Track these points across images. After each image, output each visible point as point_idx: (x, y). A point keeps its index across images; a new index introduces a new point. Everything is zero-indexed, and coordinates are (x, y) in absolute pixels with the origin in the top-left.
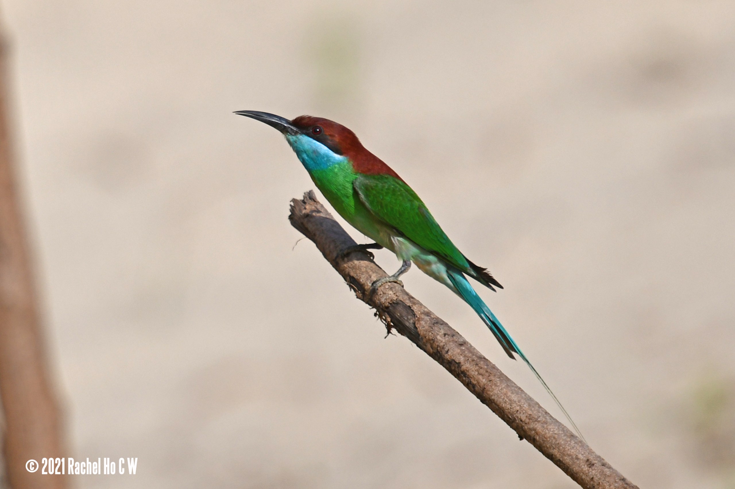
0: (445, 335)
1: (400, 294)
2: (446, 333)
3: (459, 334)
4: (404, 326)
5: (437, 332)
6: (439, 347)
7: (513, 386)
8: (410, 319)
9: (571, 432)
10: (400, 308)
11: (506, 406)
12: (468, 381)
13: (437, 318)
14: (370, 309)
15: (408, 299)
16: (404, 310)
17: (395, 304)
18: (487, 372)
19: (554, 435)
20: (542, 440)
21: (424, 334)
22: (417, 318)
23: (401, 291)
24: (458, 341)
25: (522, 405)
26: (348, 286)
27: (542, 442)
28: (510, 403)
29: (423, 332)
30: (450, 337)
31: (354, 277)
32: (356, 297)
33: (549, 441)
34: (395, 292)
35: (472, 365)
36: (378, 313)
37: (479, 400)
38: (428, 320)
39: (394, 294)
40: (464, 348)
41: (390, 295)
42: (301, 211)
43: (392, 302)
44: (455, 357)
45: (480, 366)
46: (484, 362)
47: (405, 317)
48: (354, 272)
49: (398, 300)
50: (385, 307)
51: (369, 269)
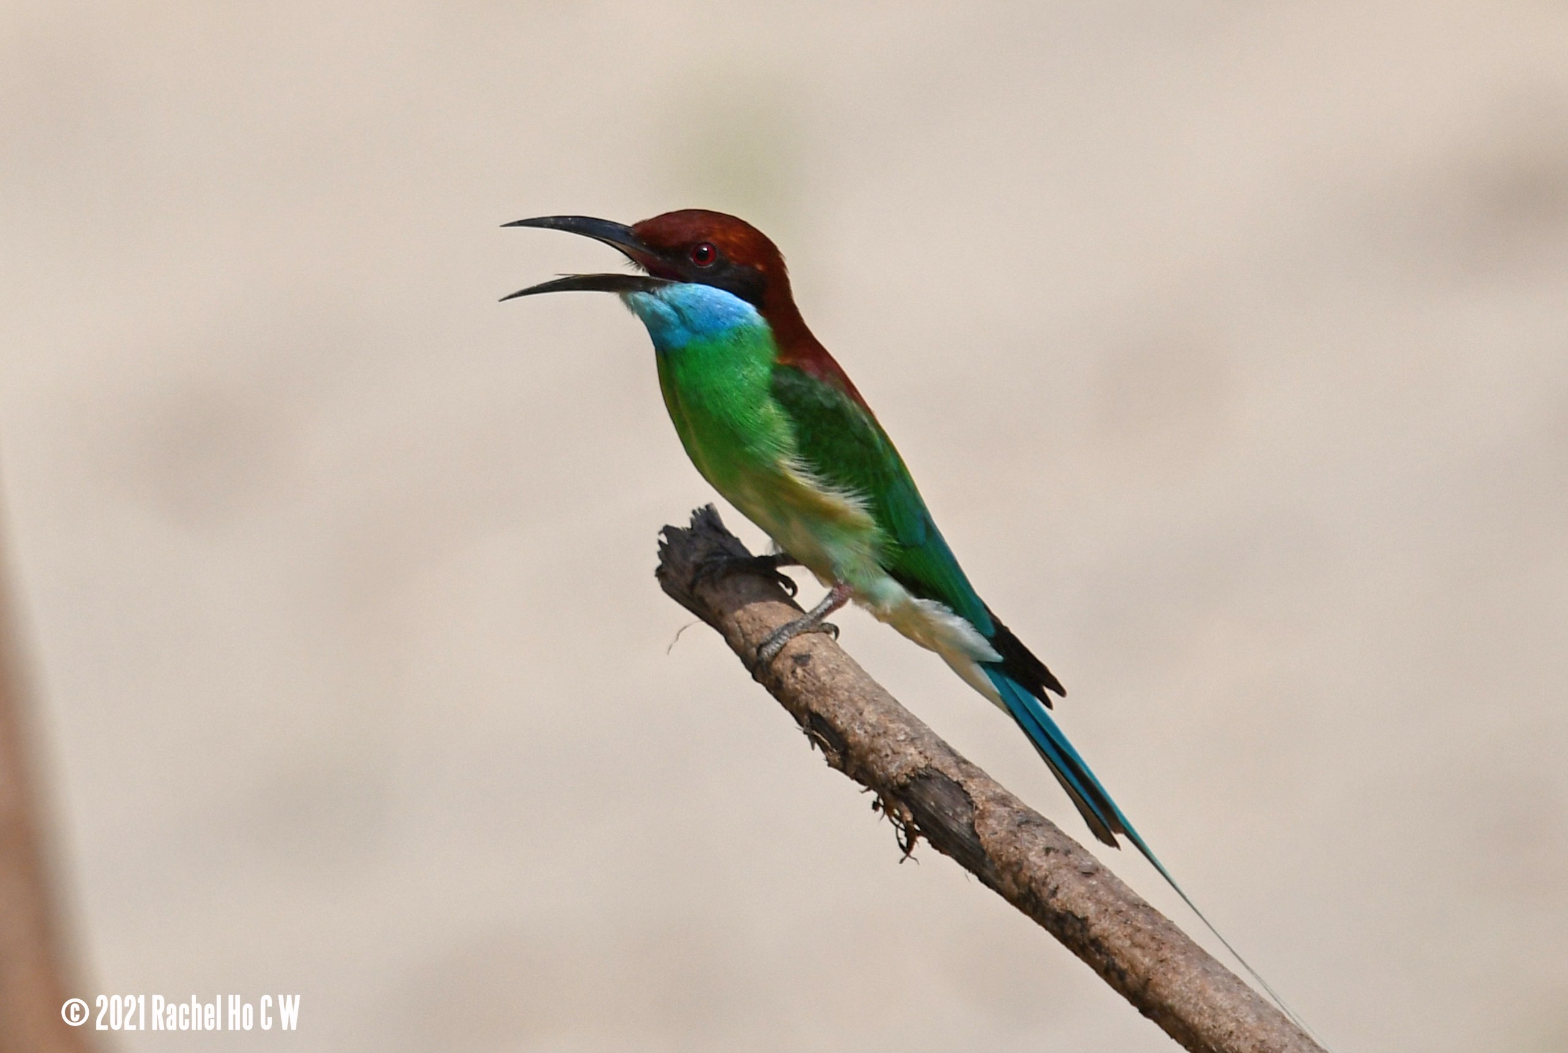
0: (1048, 851)
1: (934, 752)
2: (1048, 846)
3: (1081, 847)
4: (948, 832)
5: (1027, 844)
6: (1034, 881)
7: (1218, 974)
8: (960, 813)
10: (935, 789)
11: (1203, 1022)
12: (1108, 964)
13: (1028, 811)
14: (862, 792)
15: (954, 764)
16: (946, 795)
17: (923, 777)
18: (1153, 938)
21: (995, 850)
22: (977, 812)
23: (936, 747)
24: (1081, 867)
25: (1242, 1019)
26: (806, 737)
28: (1212, 1015)
29: (993, 846)
30: (1059, 857)
31: (821, 713)
32: (826, 763)
34: (921, 749)
35: (1117, 923)
36: (881, 802)
37: (1136, 1011)
38: (1004, 816)
39: (921, 753)
40: (1094, 883)
41: (909, 758)
42: (685, 556)
43: (915, 775)
44: (1073, 907)
45: (1136, 926)
46: (1145, 916)
47: (948, 810)
48: (818, 701)
49: (930, 770)
50: (898, 788)
51: (856, 693)
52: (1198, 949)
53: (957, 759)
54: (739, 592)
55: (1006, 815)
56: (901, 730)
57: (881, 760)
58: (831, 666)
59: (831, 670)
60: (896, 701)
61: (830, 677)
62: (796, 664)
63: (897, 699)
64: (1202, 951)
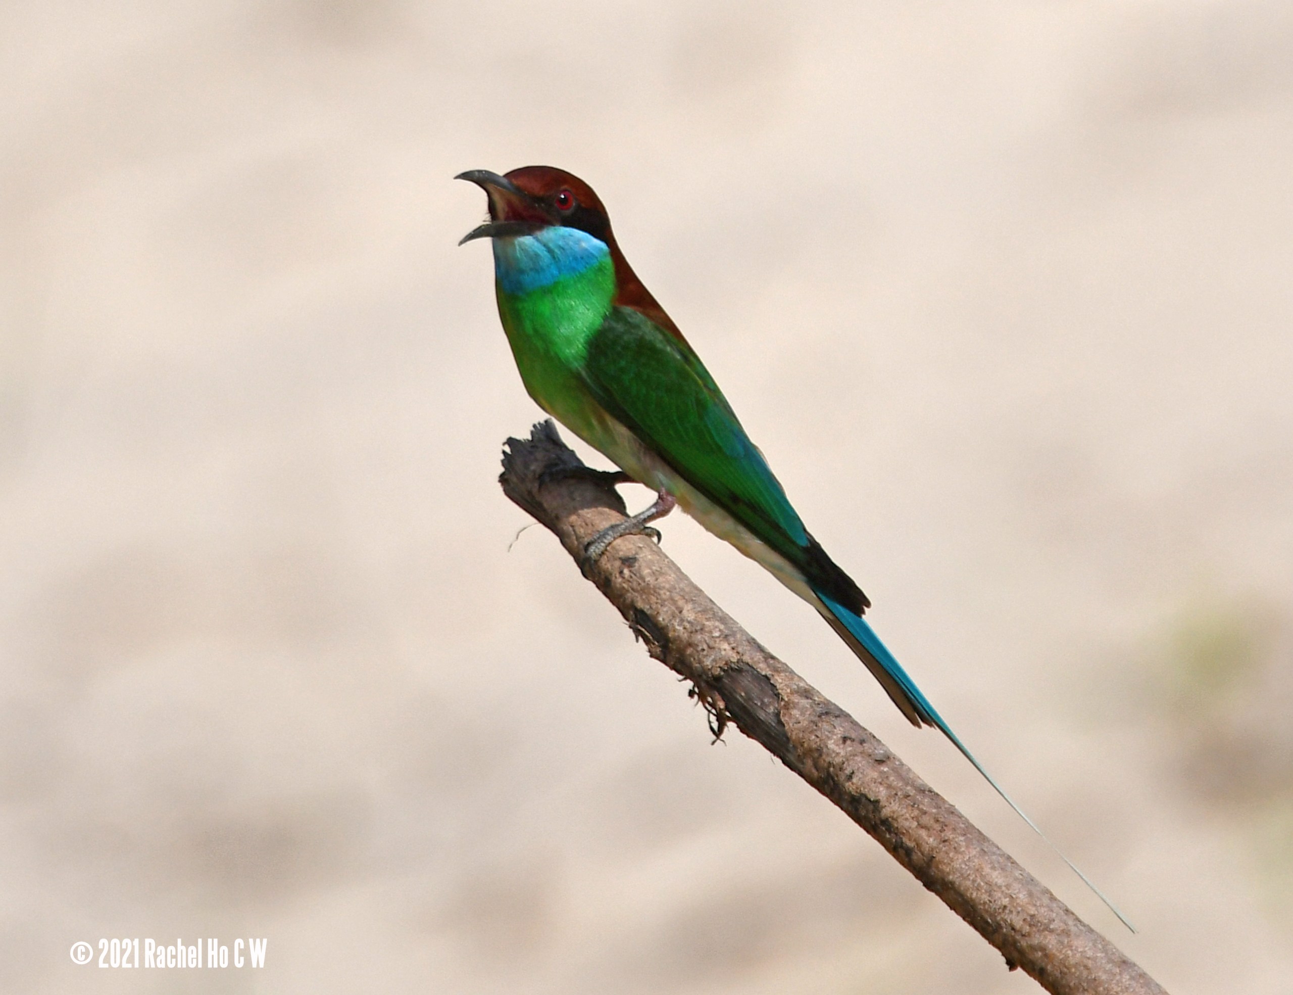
0: (845, 739)
1: (745, 648)
2: (847, 735)
3: (874, 737)
4: (757, 721)
5: (827, 733)
6: (832, 766)
7: (994, 854)
8: (767, 703)
9: (1122, 954)
10: (746, 681)
11: (980, 896)
12: (896, 841)
13: (828, 703)
14: (680, 681)
15: (763, 659)
16: (755, 687)
17: (734, 670)
18: (937, 821)
19: (1085, 962)
21: (798, 738)
22: (783, 703)
23: (748, 644)
24: (874, 755)
25: (1015, 894)
26: (631, 630)
27: (1059, 975)
28: (989, 891)
29: (796, 734)
30: (855, 746)
31: (645, 610)
32: (649, 654)
34: (734, 645)
35: (905, 806)
36: (696, 690)
37: (919, 884)
38: (806, 708)
39: (733, 649)
40: (886, 769)
41: (723, 653)
42: (526, 465)
43: (728, 667)
44: (866, 790)
45: (923, 809)
46: (930, 800)
47: (756, 700)
48: (643, 600)
49: (742, 664)
50: (712, 679)
51: (676, 593)
52: (976, 831)
53: (765, 655)
54: (574, 499)
55: (808, 706)
56: (716, 627)
57: (697, 654)
58: (654, 568)
59: (655, 571)
60: (711, 601)
61: (654, 578)
62: (623, 566)
63: (713, 599)
64: (980, 833)
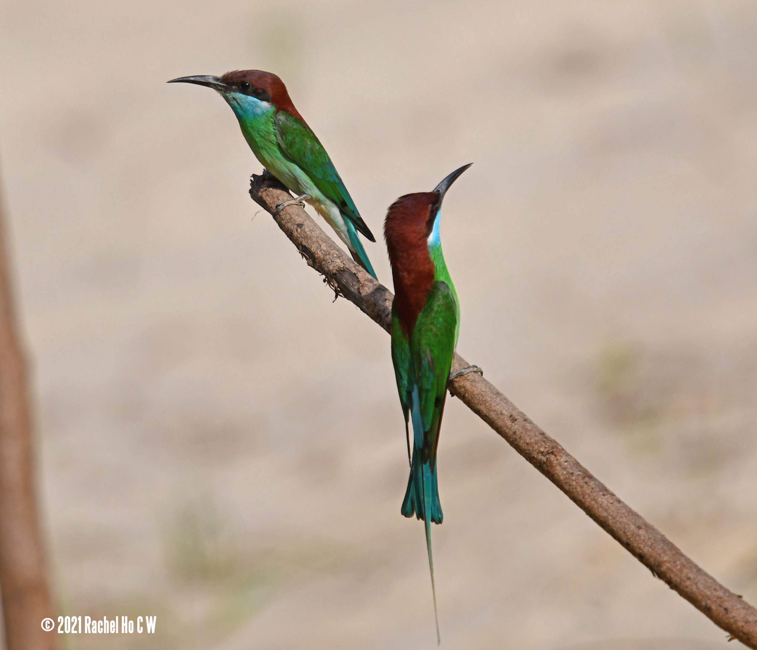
1: (346, 262)
4: (350, 292)
5: (379, 297)
6: (380, 311)
8: (355, 285)
9: (497, 390)
10: (346, 275)
13: (380, 285)
14: (320, 275)
15: (353, 266)
16: (349, 277)
17: (342, 271)
19: (481, 392)
20: (471, 396)
21: (367, 299)
22: (361, 285)
23: (348, 260)
26: (300, 254)
27: (470, 398)
29: (366, 297)
30: (390, 302)
31: (306, 246)
32: (307, 264)
33: (477, 397)
34: (341, 260)
36: (327, 279)
38: (371, 286)
39: (341, 262)
41: (337, 263)
42: (259, 185)
43: (339, 270)
47: (350, 283)
48: (305, 241)
49: (344, 268)
50: (333, 274)
51: (319, 239)
56: (335, 253)
57: (326, 264)
58: (311, 228)
59: (311, 230)
60: (334, 243)
61: (310, 232)
62: (298, 227)
63: (335, 242)
